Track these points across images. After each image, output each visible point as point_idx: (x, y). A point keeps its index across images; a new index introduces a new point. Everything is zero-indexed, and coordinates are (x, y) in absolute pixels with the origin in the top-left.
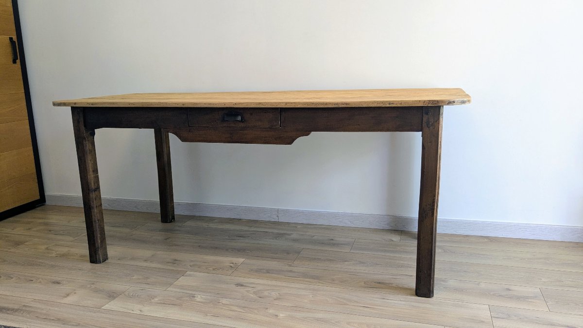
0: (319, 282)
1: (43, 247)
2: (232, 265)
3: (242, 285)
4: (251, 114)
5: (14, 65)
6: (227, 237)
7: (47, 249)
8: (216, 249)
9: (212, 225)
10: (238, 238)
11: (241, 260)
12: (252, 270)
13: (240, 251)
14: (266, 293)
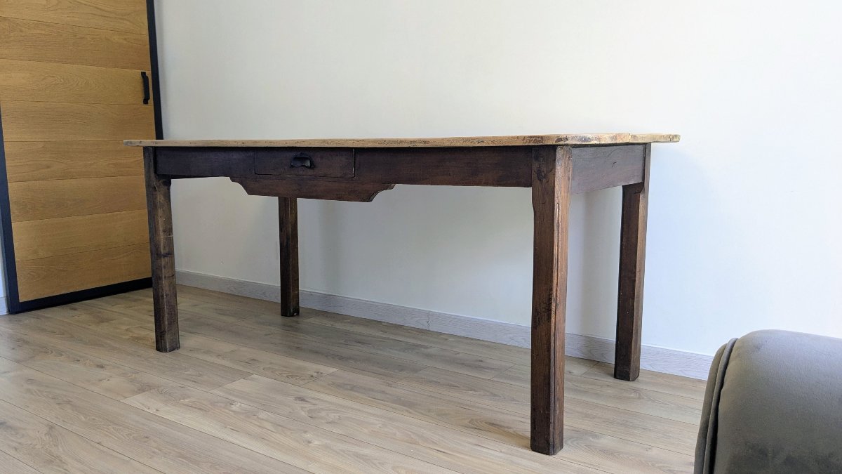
0: (407, 411)
1: (124, 327)
2: (315, 374)
3: (303, 400)
4: (322, 158)
5: (145, 106)
7: (127, 330)
8: (315, 354)
9: (338, 325)
10: (356, 344)
11: (333, 370)
12: (334, 384)
14: (323, 414)
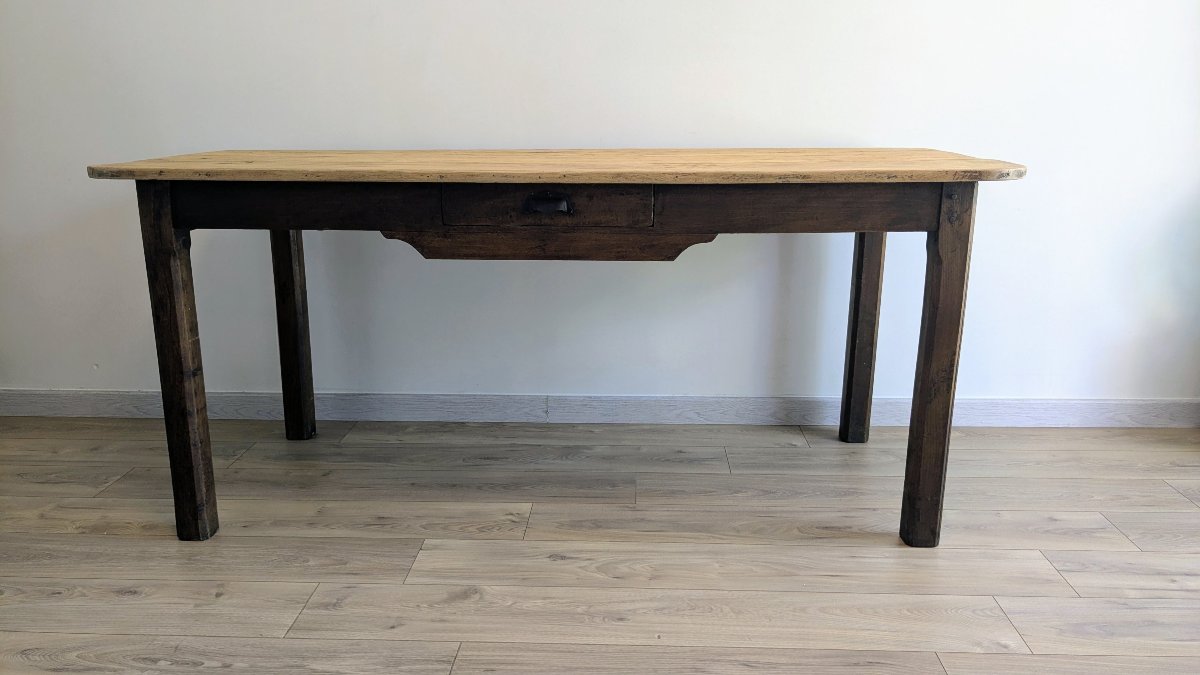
0: (713, 537)
1: (31, 514)
2: (510, 517)
3: (563, 558)
4: (590, 197)
6: (460, 462)
8: (455, 488)
9: (408, 439)
10: (488, 462)
11: (525, 507)
12: (561, 525)
13: (512, 488)
14: (623, 569)
